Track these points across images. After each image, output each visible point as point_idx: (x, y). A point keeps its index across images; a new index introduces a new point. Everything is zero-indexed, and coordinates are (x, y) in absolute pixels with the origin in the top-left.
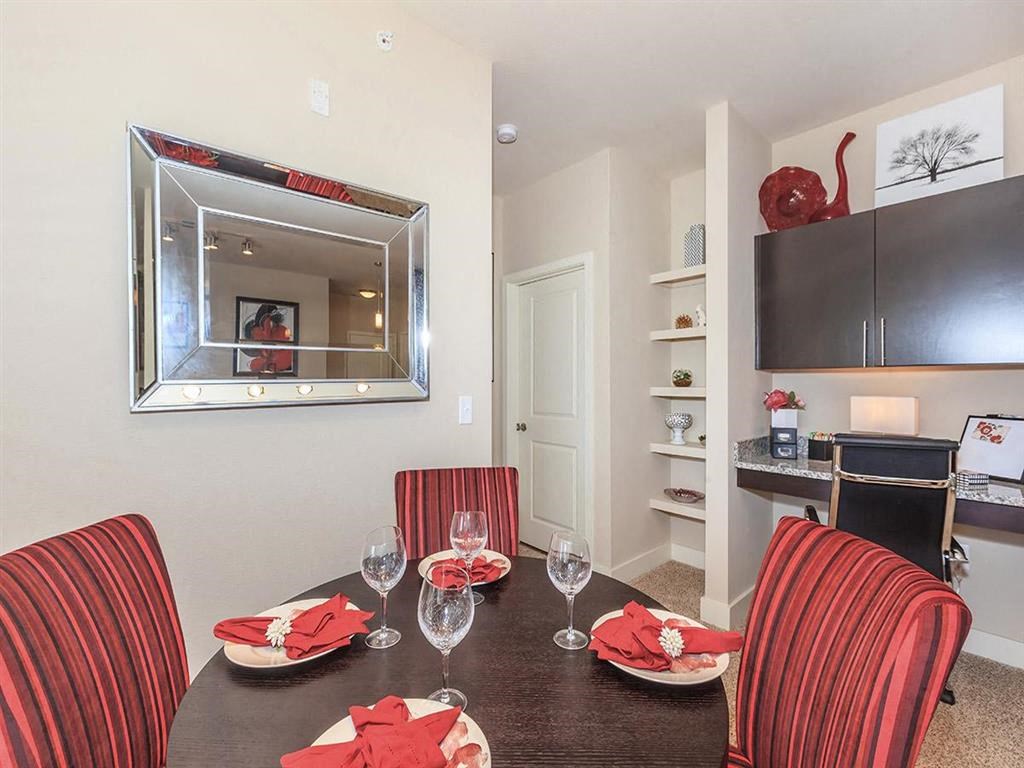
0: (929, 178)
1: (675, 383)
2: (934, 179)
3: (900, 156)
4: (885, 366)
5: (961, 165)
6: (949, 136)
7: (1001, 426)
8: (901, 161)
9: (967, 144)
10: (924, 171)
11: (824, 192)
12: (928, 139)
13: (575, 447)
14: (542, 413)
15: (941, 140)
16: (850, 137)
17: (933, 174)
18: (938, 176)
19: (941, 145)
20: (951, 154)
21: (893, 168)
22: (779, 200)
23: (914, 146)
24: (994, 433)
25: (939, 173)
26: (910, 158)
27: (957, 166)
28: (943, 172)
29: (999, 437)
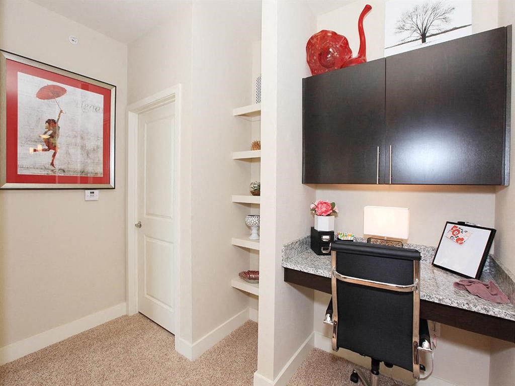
0: (421, 40)
1: (251, 192)
2: (424, 41)
3: (401, 24)
4: (392, 184)
5: (443, 31)
6: (434, 9)
7: (466, 232)
8: (402, 28)
9: (447, 15)
10: (417, 35)
11: (350, 51)
12: (420, 11)
13: (172, 243)
14: (152, 215)
15: (429, 12)
16: (368, 8)
17: (424, 37)
18: (427, 39)
19: (428, 16)
20: (436, 22)
21: (396, 33)
22: (320, 55)
23: (410, 16)
24: (460, 236)
25: (428, 37)
26: (408, 26)
27: (440, 32)
28: (430, 36)
29: (462, 239)
